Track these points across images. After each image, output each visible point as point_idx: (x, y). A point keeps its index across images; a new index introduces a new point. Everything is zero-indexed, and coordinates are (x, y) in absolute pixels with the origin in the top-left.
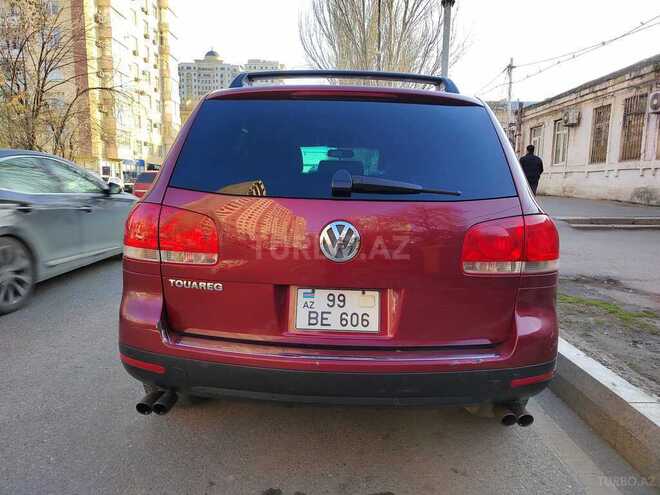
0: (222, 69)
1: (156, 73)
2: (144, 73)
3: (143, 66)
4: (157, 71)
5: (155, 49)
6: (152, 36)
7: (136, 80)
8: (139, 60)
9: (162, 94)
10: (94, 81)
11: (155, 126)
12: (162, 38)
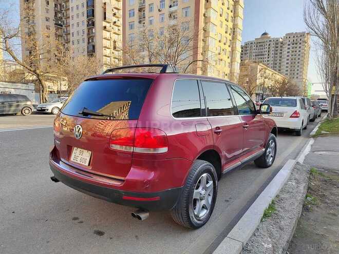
0: (270, 41)
1: (230, 49)
2: (223, 50)
3: (223, 47)
4: (230, 48)
5: (230, 37)
6: (229, 31)
7: (219, 54)
8: (222, 44)
9: (231, 59)
10: (200, 57)
11: (226, 75)
12: (234, 32)
